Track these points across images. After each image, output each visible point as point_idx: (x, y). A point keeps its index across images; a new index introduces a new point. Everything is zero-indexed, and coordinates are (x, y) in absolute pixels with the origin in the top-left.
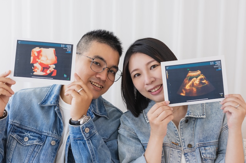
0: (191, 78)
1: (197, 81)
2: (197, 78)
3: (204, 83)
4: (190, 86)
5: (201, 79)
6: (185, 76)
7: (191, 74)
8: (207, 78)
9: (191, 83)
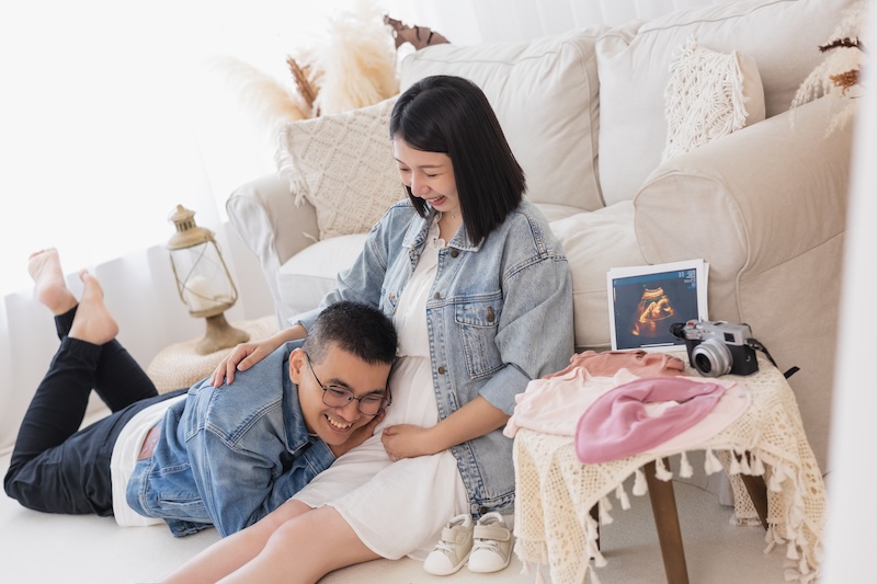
0: (648, 302)
1: (657, 310)
2: (656, 302)
3: (668, 313)
4: (646, 317)
5: (663, 306)
6: (640, 300)
7: (650, 294)
8: (671, 303)
9: (647, 311)
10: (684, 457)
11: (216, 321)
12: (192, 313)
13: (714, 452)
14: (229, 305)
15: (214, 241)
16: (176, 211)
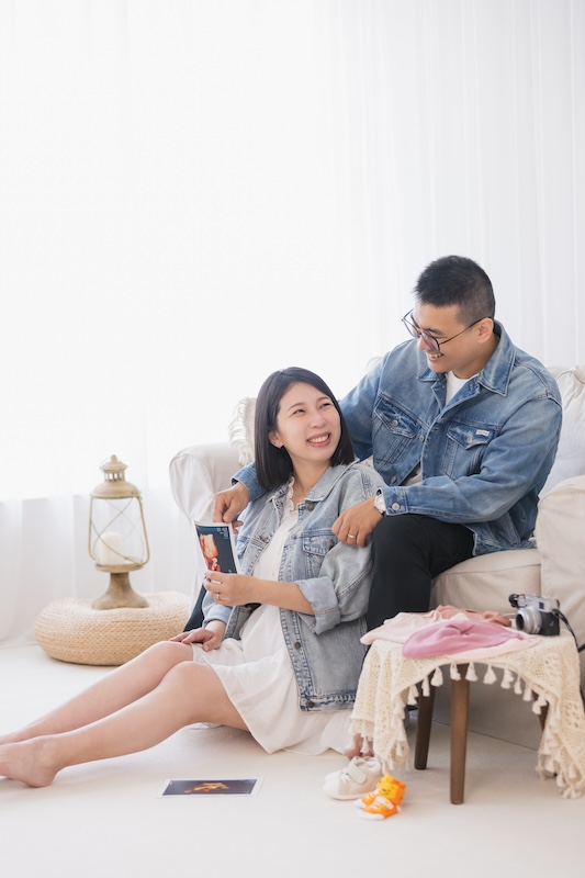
10: (471, 665)
11: (120, 579)
12: (99, 565)
13: (493, 668)
15: (138, 498)
16: (109, 460)
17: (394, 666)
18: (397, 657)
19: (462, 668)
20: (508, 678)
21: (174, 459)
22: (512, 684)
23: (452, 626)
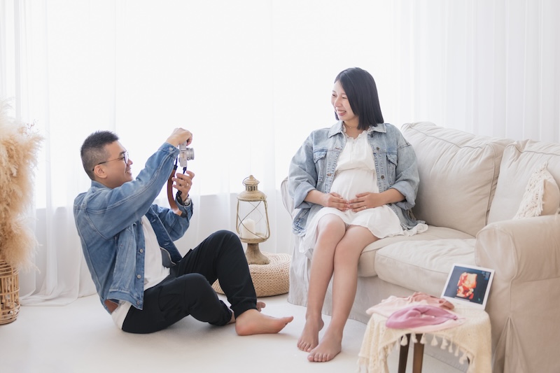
10: (424, 335)
11: (253, 246)
13: (437, 337)
14: (263, 240)
15: (265, 201)
16: (248, 178)
17: (381, 332)
18: (383, 326)
19: (419, 336)
20: (445, 344)
21: (284, 181)
22: (447, 347)
23: (416, 309)
